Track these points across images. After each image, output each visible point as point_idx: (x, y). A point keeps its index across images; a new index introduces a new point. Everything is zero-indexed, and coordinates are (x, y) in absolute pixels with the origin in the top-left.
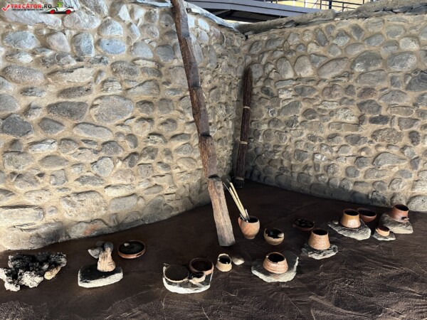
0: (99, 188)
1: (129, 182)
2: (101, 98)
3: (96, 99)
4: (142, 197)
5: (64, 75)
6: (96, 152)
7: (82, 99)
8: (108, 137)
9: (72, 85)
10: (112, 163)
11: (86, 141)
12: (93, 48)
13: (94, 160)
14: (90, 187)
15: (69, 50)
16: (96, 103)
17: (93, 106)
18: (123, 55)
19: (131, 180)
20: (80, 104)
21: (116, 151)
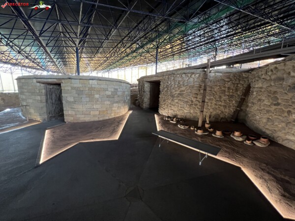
0: (183, 109)
3: (186, 93)
5: (181, 88)
7: (183, 92)
10: (186, 105)
11: (182, 100)
12: (186, 83)
13: (183, 104)
15: (182, 84)
19: (190, 109)
21: (188, 103)
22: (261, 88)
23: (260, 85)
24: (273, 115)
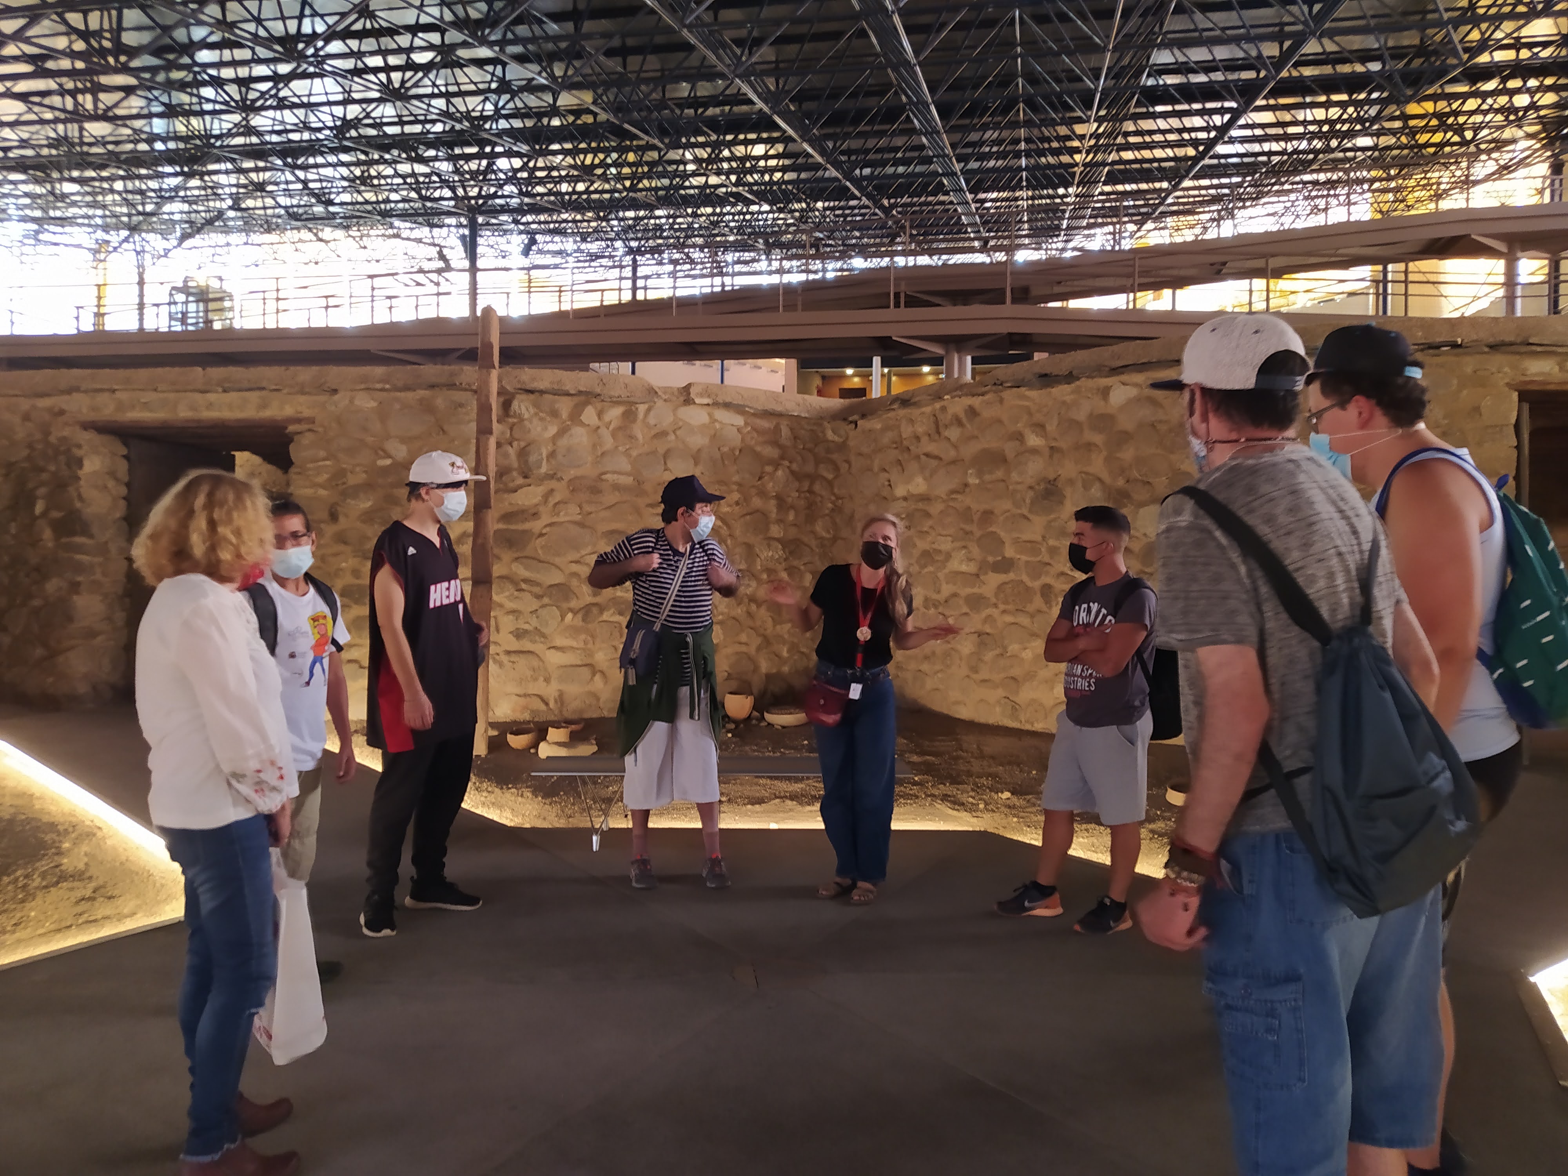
0: (538, 648)
1: (582, 645)
2: (550, 525)
3: (546, 526)
4: (602, 672)
5: (506, 496)
6: (538, 597)
7: (527, 526)
8: (556, 578)
9: (515, 509)
10: (558, 613)
11: (525, 581)
12: (545, 461)
13: (534, 607)
14: (527, 645)
15: (515, 465)
16: (544, 531)
17: (541, 535)
18: (587, 470)
19: (585, 643)
20: (524, 532)
21: (567, 599)
22: (925, 498)
23: (919, 485)
24: (995, 612)
